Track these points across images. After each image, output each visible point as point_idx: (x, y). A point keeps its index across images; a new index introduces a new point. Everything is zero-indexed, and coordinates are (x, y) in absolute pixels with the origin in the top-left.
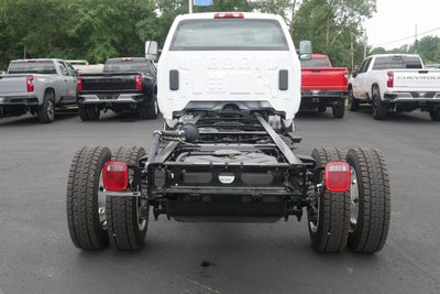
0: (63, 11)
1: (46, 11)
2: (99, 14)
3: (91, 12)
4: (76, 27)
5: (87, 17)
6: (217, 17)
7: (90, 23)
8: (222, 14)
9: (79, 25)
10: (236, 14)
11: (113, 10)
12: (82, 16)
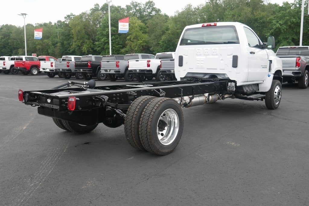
0: (264, 22)
1: (254, 23)
2: (286, 23)
3: (281, 22)
4: (271, 32)
5: (278, 25)
6: (203, 26)
7: (279, 29)
8: (206, 24)
9: (272, 31)
10: (212, 24)
11: (294, 20)
12: (275, 25)
